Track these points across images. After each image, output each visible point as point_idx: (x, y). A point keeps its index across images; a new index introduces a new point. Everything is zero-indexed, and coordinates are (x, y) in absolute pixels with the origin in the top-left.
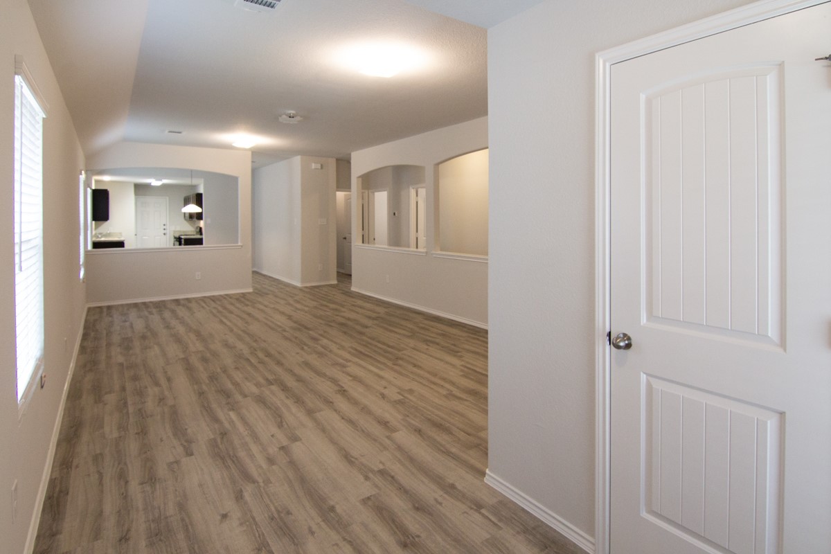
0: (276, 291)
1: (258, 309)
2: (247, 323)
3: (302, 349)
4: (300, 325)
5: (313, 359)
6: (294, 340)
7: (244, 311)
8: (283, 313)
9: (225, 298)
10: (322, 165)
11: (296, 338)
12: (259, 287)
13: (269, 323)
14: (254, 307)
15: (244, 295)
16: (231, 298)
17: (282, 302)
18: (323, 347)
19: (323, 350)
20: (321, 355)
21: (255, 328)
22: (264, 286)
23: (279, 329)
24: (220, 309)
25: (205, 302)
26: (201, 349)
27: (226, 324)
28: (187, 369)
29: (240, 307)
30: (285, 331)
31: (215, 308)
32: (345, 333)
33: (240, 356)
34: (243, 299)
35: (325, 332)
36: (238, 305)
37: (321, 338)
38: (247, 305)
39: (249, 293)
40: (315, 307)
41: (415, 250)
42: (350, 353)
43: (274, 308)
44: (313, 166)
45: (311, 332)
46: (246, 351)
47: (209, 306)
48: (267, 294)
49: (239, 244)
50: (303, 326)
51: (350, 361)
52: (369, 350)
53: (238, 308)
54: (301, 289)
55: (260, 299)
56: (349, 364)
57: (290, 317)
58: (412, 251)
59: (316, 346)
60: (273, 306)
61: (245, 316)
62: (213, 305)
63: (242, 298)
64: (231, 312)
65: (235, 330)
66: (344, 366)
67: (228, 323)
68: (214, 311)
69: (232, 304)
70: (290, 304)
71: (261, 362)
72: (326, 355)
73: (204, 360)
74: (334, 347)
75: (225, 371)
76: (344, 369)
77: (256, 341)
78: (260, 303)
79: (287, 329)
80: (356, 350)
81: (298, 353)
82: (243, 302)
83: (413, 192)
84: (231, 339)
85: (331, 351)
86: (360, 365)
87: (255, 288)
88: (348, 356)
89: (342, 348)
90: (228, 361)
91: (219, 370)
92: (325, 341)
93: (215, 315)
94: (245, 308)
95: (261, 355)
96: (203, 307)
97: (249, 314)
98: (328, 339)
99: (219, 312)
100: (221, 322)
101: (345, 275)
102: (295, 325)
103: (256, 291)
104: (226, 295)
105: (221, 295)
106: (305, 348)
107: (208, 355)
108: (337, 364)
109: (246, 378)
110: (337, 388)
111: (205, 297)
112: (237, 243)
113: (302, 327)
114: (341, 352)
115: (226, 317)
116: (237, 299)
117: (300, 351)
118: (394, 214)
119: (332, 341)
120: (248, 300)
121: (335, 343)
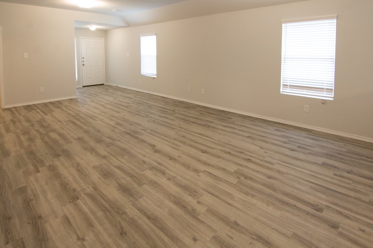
5: (116, 114)
11: (131, 125)
18: (113, 120)
19: (112, 118)
20: (113, 116)
32: (99, 131)
37: (115, 125)
45: (124, 130)
51: (99, 114)
56: (100, 113)
59: (117, 120)
66: (101, 112)
72: (110, 116)
74: (107, 120)
79: (143, 132)
80: (94, 119)
81: (125, 116)
85: (108, 118)
86: (94, 113)
88: (99, 116)
92: (112, 123)
98: (111, 125)
106: (122, 119)
108: (104, 113)
114: (102, 118)
117: (125, 117)
119: (108, 124)
121: (105, 123)
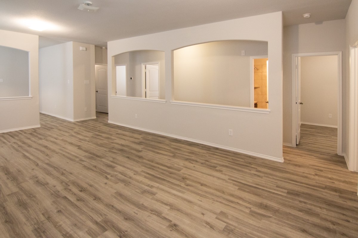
0: (58, 125)
1: (51, 141)
2: (47, 155)
3: (107, 178)
4: (91, 153)
6: (94, 169)
7: (40, 145)
8: (71, 144)
9: (20, 134)
10: (86, 49)
12: (44, 123)
13: (64, 153)
14: (47, 140)
15: (35, 130)
16: (25, 133)
17: (67, 134)
21: (56, 160)
22: (47, 122)
23: (77, 160)
24: (20, 143)
25: (5, 138)
26: (15, 189)
27: (29, 159)
28: (6, 222)
29: (36, 140)
30: (81, 160)
31: (14, 143)
33: (56, 195)
34: (35, 134)
35: (114, 159)
36: (33, 139)
38: (41, 139)
39: (38, 128)
40: (92, 137)
41: (145, 98)
42: (145, 177)
43: (62, 140)
44: (81, 48)
46: (60, 188)
47: (9, 142)
48: (52, 128)
49: (30, 96)
50: (94, 154)
52: (157, 173)
53: (35, 142)
54: (74, 124)
55: (49, 133)
57: (79, 147)
58: (143, 99)
60: (61, 138)
61: (43, 149)
62: (13, 140)
63: (34, 132)
64: (30, 146)
65: (40, 163)
67: (31, 157)
68: (15, 146)
69: (29, 139)
70: (73, 136)
71: (79, 199)
73: (22, 205)
75: (49, 218)
76: (155, 197)
77: (63, 174)
78: (50, 136)
82: (37, 136)
83: (143, 66)
84: (41, 175)
87: (42, 125)
89: (136, 173)
90: (48, 203)
91: (42, 218)
93: (17, 150)
94: (40, 142)
95: (75, 190)
96: (4, 143)
97: (46, 147)
99: (20, 146)
100: (25, 156)
101: (102, 113)
102: (87, 154)
103: (43, 127)
104: (21, 131)
105: (16, 131)
107: (25, 197)
109: (75, 225)
110: (168, 224)
111: (3, 133)
112: (29, 96)
113: (94, 156)
115: (27, 151)
116: (31, 134)
118: (131, 78)
120: (40, 134)
